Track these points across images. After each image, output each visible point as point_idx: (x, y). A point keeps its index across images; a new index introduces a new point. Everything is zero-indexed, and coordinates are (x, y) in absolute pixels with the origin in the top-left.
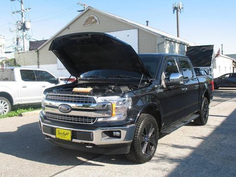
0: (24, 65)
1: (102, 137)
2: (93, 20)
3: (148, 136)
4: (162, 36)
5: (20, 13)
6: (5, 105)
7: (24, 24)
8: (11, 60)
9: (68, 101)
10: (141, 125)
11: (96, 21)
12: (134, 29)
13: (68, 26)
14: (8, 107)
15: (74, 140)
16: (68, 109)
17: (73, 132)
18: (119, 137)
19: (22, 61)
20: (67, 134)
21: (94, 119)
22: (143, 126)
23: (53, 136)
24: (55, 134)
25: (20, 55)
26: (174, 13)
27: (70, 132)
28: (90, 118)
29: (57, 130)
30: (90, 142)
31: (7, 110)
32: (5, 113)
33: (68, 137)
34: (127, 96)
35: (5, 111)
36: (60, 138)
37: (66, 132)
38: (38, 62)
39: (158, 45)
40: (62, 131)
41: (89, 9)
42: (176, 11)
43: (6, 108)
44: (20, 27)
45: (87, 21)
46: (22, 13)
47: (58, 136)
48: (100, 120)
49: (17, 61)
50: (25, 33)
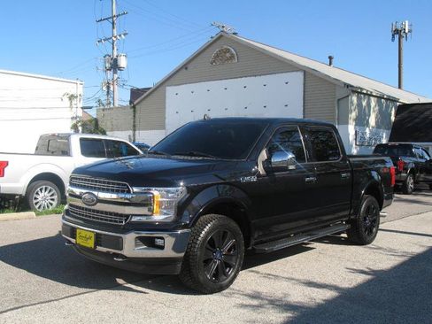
0: (112, 130)
1: (136, 245)
2: (228, 55)
3: (221, 252)
4: (345, 84)
5: (111, 41)
6: (51, 193)
7: (116, 61)
8: (91, 121)
9: (95, 189)
10: (203, 232)
11: (232, 57)
12: (297, 71)
13: (185, 65)
14: (55, 197)
15: (99, 248)
16: (93, 201)
17: (97, 236)
18: (162, 248)
19: (109, 123)
20: (90, 238)
21: (127, 216)
22: (208, 233)
23: (73, 241)
24: (75, 238)
25: (105, 112)
26: (393, 40)
27: (93, 235)
28: (121, 215)
29: (78, 231)
30: (119, 252)
31: (55, 203)
32: (51, 207)
33: (91, 244)
34: (182, 184)
35: (51, 204)
36: (82, 244)
37: (89, 234)
38: (134, 126)
39: (339, 100)
40: (83, 234)
41: (221, 36)
42: (397, 37)
43: (53, 200)
44: (108, 65)
45: (217, 56)
46: (113, 41)
47: (79, 241)
48: (135, 219)
49: (100, 123)
50: (116, 76)
